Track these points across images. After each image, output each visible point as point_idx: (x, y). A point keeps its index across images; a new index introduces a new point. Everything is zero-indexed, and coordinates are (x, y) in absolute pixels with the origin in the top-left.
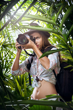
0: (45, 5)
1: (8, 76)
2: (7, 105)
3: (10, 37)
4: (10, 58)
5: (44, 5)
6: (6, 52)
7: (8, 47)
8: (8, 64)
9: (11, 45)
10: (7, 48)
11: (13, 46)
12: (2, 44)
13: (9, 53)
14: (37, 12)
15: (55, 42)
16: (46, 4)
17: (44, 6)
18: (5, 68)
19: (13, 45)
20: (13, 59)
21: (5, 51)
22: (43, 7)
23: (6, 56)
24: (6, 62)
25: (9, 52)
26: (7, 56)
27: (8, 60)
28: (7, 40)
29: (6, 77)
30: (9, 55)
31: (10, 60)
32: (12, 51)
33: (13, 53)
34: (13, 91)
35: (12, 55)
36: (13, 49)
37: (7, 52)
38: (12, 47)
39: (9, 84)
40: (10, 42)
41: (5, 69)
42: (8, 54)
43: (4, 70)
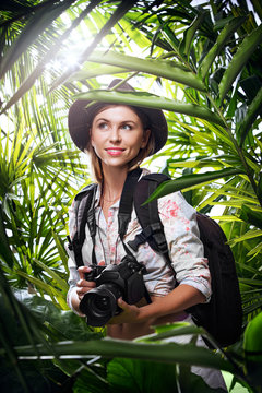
0: (180, 27)
1: (49, 264)
2: (21, 358)
3: (58, 131)
4: (58, 202)
5: (178, 23)
6: (45, 181)
7: (51, 165)
8: (51, 223)
9: (60, 157)
10: (49, 168)
11: (68, 161)
12: (32, 154)
13: (54, 186)
14: (152, 47)
15: (215, 151)
16: (185, 20)
17: (177, 27)
18: (40, 235)
19: (66, 157)
20: (66, 204)
21: (41, 180)
22: (176, 31)
23: (43, 194)
24: (43, 216)
25: (53, 181)
26: (47, 196)
27: (51, 208)
28: (47, 140)
29: (44, 266)
30: (53, 192)
31: (59, 208)
32: (64, 179)
33: (67, 185)
34: (64, 312)
35: (66, 192)
36: (69, 172)
37: (49, 181)
38: (65, 164)
39: (53, 289)
40: (57, 148)
41: (42, 239)
42: (50, 187)
43: (38, 243)
